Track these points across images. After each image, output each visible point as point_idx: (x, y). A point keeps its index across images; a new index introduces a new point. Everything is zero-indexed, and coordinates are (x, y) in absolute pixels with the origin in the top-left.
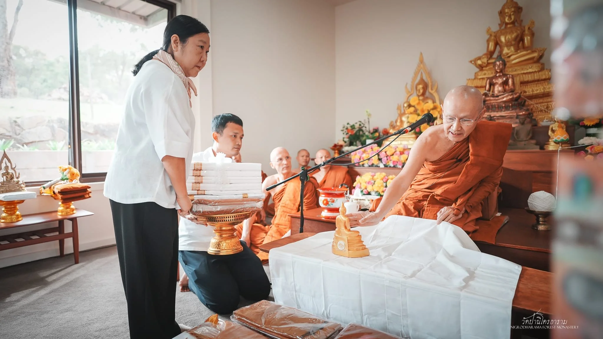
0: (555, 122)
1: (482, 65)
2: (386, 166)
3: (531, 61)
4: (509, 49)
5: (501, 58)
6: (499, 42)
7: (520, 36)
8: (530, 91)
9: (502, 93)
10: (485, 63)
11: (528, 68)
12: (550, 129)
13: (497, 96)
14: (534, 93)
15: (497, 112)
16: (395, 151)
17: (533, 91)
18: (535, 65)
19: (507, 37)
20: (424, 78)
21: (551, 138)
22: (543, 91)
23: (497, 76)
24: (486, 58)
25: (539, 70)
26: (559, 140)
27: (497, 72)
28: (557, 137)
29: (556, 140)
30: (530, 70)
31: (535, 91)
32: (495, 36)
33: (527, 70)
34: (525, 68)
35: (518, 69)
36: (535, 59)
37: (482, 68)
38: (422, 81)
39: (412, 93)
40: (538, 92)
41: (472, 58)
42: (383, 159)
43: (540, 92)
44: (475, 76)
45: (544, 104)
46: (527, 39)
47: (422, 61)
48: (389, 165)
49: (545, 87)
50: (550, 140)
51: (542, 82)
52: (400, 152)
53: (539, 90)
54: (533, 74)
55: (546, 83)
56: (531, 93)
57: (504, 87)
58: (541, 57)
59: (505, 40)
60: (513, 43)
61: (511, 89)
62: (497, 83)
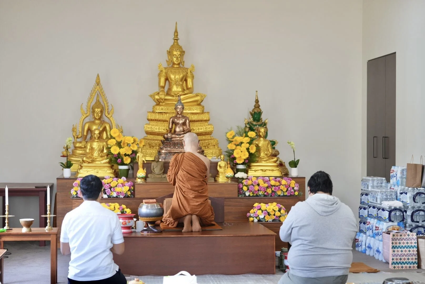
0: (221, 160)
1: (159, 100)
2: (109, 197)
3: (195, 103)
4: (177, 88)
5: (181, 103)
6: (169, 79)
7: (185, 77)
8: (197, 129)
9: (183, 133)
10: (162, 100)
11: (194, 108)
12: (218, 165)
13: (180, 135)
14: (199, 131)
15: (181, 148)
16: (118, 183)
17: (199, 129)
18: (198, 107)
19: (176, 77)
20: (101, 100)
21: (220, 172)
22: (205, 130)
23: (177, 117)
24: (163, 95)
25: (202, 112)
26: (229, 176)
27: (178, 113)
28: (228, 174)
29: (227, 176)
30: (195, 111)
31: (200, 129)
32: (166, 73)
33: (194, 110)
34: (192, 109)
35: (187, 108)
36: (199, 102)
37: (159, 102)
38: (98, 104)
39: (88, 114)
40: (202, 130)
41: (151, 93)
42: (106, 191)
43: (204, 131)
44: (153, 108)
45: (206, 141)
46: (189, 81)
47: (98, 83)
48: (112, 195)
49: (207, 127)
50: (220, 174)
51: (204, 122)
52: (122, 184)
53: (203, 129)
54: (198, 115)
55: (206, 123)
56: (198, 131)
57: (183, 128)
58: (202, 101)
59: (175, 79)
60: (181, 83)
61: (188, 129)
62: (178, 124)
